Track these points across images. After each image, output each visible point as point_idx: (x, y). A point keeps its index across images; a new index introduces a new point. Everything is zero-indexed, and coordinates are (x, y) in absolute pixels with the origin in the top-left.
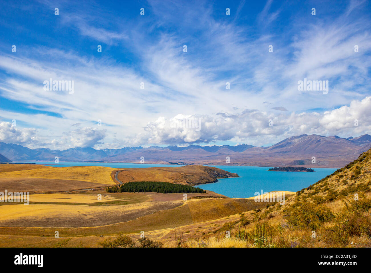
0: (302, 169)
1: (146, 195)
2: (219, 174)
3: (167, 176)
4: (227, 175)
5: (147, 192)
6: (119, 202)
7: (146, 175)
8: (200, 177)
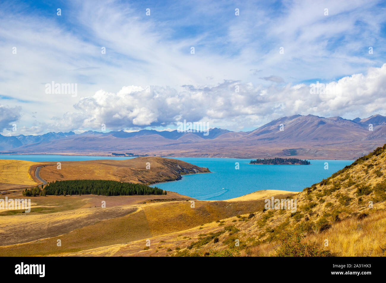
0: (294, 162)
1: (82, 199)
2: (183, 169)
3: (111, 173)
4: (195, 170)
5: (83, 194)
6: (42, 209)
7: (80, 172)
8: (157, 173)
